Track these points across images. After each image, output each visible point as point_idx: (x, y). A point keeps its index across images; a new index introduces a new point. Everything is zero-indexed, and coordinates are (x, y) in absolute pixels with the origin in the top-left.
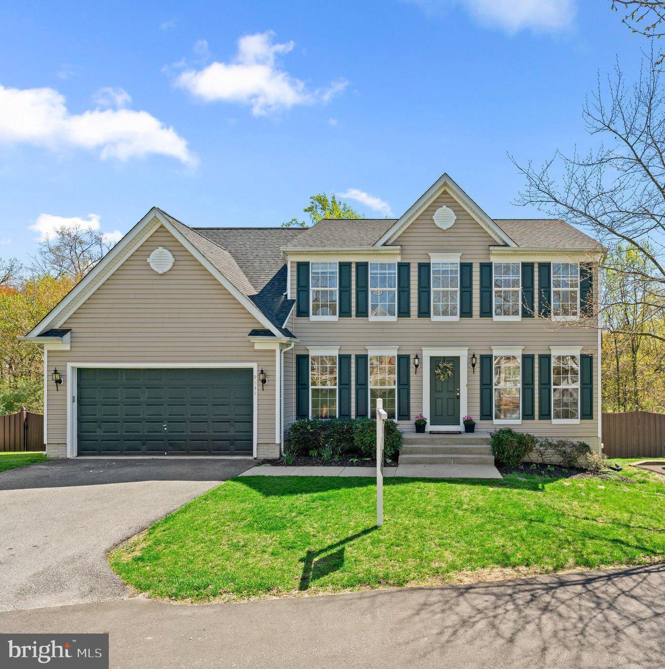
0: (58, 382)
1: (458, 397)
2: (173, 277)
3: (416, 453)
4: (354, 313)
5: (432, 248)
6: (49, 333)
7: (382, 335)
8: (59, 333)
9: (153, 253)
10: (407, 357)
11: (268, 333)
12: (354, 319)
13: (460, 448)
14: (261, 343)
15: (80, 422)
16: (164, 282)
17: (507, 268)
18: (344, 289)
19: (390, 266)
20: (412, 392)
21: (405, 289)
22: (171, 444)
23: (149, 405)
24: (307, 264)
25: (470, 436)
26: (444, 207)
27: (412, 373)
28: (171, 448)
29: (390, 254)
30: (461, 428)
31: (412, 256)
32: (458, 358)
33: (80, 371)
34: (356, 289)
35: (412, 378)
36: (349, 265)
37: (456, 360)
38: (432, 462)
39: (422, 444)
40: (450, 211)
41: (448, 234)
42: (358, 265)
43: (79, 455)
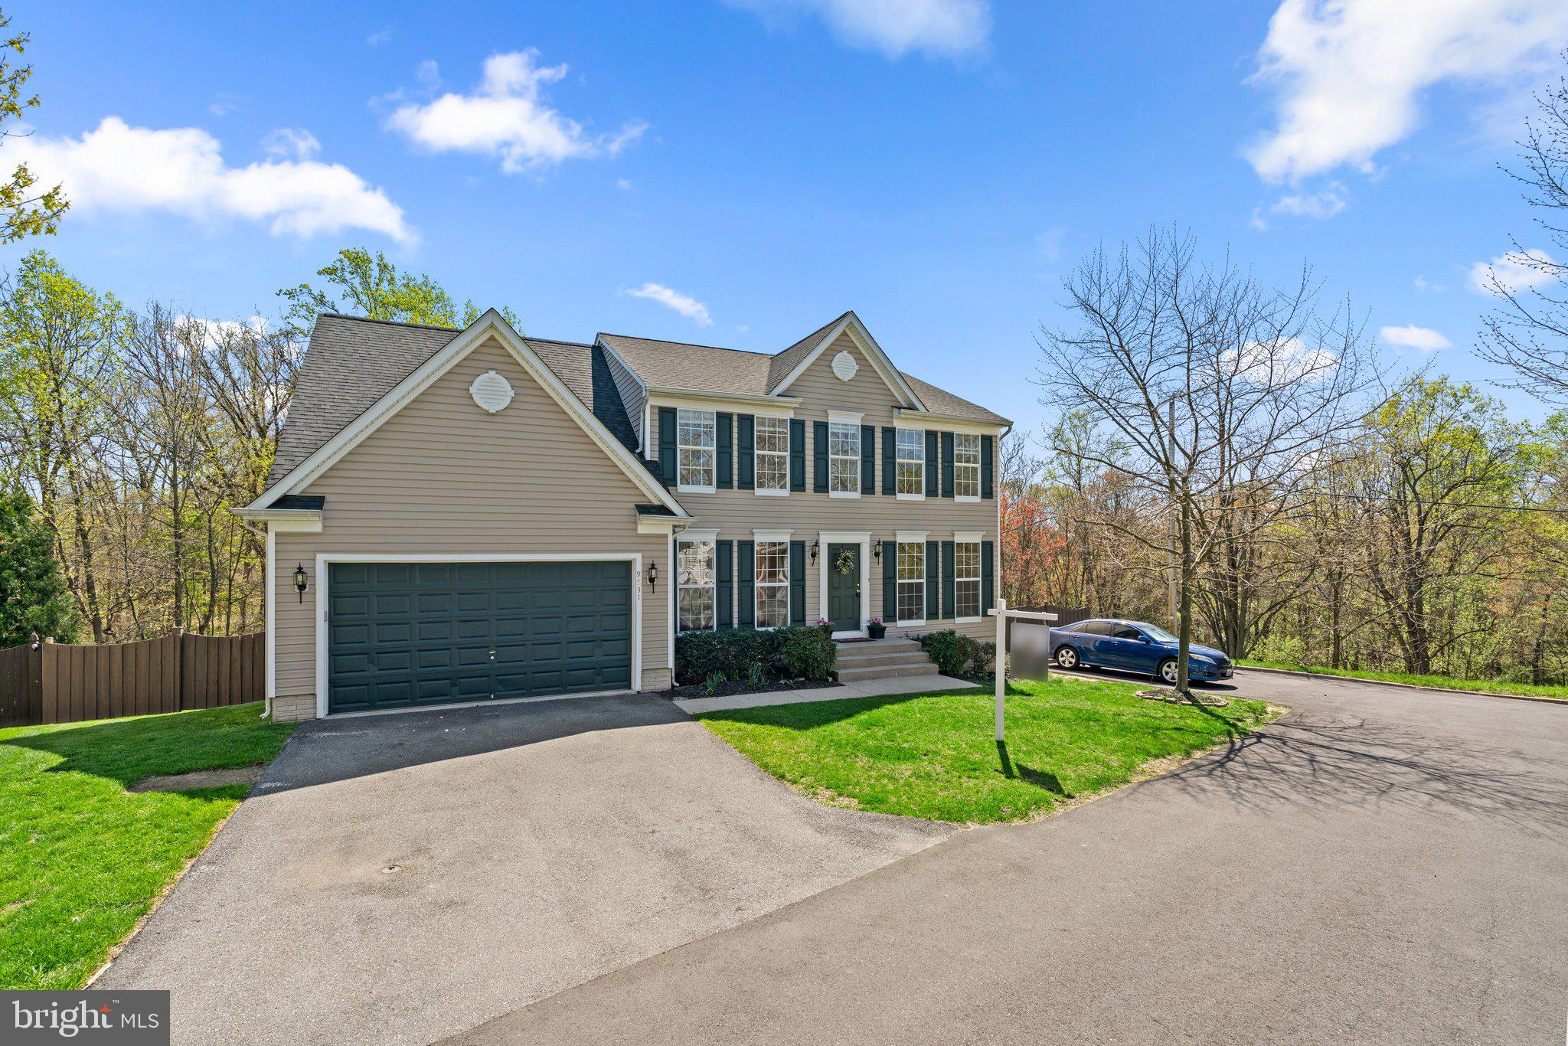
0: (302, 587)
1: (858, 595)
2: (510, 420)
3: (850, 667)
4: (735, 483)
5: (834, 403)
6: (285, 502)
7: (773, 514)
8: (312, 502)
9: (479, 379)
10: (802, 544)
11: (663, 510)
12: (735, 492)
13: (896, 657)
14: (649, 526)
15: (334, 655)
16: (496, 426)
17: (911, 434)
18: (724, 450)
19: (782, 422)
20: (807, 589)
21: (800, 455)
22: (500, 682)
23: (462, 621)
24: (673, 412)
25: (879, 643)
26: (845, 352)
27: (808, 566)
28: (500, 687)
29: (782, 407)
30: (863, 633)
31: (807, 412)
32: (858, 545)
33: (333, 568)
34: (738, 451)
35: (807, 572)
36: (729, 416)
37: (856, 548)
38: (875, 677)
39: (849, 655)
40: (851, 358)
41: (847, 388)
42: (741, 417)
43: (331, 711)
